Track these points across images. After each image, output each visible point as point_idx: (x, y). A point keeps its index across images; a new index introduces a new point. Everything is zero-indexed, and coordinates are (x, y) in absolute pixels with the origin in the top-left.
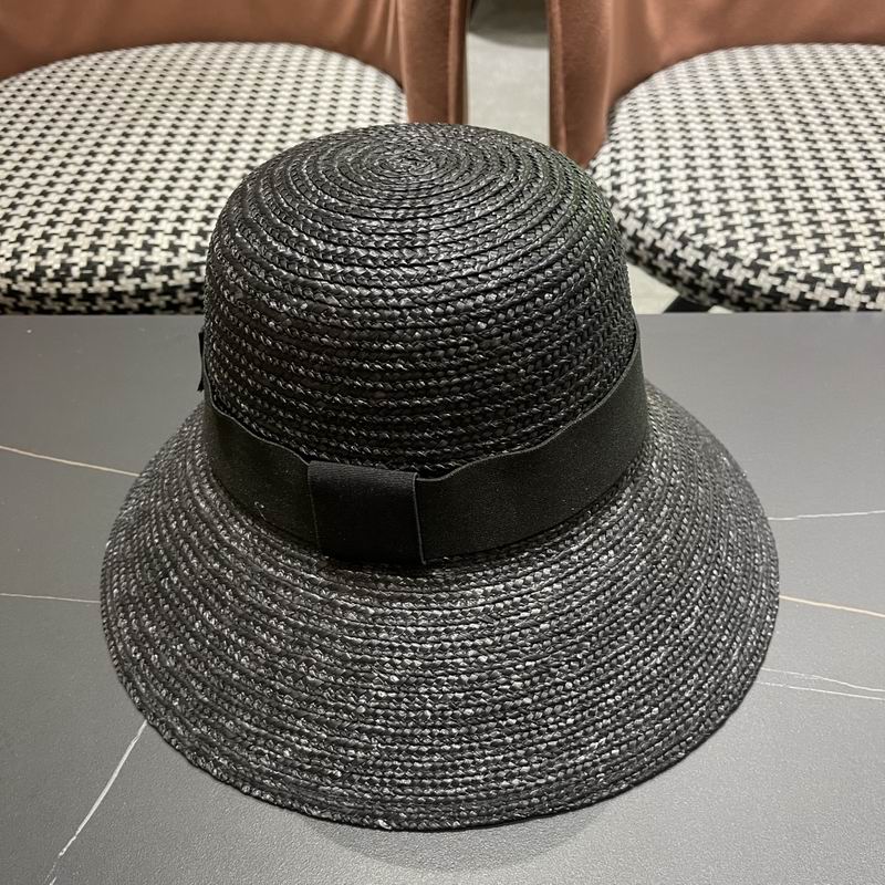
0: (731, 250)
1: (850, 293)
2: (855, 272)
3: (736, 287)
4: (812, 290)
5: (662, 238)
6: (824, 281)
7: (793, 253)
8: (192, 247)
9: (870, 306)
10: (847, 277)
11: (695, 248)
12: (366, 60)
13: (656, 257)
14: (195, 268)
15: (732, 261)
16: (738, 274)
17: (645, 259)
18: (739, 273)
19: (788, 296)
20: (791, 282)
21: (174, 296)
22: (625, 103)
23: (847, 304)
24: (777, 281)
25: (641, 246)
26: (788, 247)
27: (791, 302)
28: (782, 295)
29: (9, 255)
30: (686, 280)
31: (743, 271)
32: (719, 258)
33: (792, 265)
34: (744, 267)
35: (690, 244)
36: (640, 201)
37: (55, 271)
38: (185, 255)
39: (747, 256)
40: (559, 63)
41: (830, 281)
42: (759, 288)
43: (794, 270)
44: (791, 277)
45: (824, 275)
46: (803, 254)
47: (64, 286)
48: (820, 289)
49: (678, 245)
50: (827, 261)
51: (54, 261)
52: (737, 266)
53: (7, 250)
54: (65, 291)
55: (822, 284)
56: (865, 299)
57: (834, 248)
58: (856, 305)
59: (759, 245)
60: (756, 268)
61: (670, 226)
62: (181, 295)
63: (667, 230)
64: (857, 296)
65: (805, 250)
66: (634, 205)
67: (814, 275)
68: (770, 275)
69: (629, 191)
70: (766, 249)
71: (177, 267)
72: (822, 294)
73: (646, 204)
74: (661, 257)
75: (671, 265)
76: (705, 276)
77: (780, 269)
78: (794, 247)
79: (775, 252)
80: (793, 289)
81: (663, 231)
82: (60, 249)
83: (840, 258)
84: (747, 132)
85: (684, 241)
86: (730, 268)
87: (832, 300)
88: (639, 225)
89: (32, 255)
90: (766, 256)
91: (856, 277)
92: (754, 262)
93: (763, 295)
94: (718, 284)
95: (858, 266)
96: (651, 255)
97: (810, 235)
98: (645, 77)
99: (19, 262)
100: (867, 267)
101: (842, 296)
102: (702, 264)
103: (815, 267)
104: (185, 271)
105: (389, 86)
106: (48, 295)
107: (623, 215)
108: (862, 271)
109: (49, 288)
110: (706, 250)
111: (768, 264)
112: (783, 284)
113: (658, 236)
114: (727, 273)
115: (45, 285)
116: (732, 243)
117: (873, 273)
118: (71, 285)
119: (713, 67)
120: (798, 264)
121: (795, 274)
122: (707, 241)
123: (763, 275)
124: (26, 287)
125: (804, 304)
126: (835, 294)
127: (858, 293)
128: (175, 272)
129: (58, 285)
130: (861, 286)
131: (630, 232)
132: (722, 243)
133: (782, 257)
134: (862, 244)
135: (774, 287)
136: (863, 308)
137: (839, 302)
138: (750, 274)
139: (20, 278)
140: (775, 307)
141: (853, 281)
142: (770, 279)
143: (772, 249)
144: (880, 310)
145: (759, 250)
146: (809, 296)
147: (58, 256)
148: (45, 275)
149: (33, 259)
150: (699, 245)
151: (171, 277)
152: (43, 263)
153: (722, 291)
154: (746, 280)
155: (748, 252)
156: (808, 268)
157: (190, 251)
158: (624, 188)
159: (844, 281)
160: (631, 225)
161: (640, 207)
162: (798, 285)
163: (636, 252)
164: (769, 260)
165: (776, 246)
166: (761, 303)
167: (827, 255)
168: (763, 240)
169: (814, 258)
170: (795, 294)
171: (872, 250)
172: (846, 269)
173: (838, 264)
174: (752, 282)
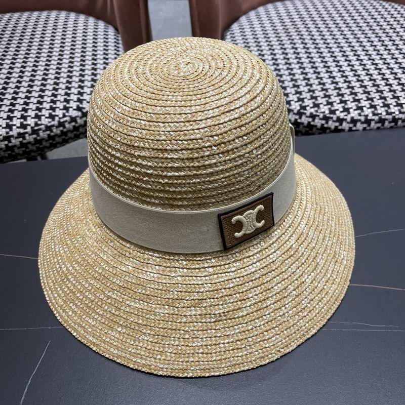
1: (344, 124)
2: (346, 113)
4: (327, 123)
6: (332, 118)
7: (316, 105)
8: (19, 125)
9: (354, 128)
10: (342, 115)
12: (98, 17)
14: (22, 136)
18: (292, 117)
19: (316, 126)
20: (317, 120)
21: (13, 151)
22: (228, 34)
23: (343, 128)
24: (310, 120)
26: (314, 103)
27: (318, 129)
28: (313, 126)
31: (294, 116)
33: (317, 111)
34: (294, 114)
38: (15, 129)
39: (295, 108)
40: (196, 18)
41: (335, 118)
42: (302, 123)
43: (318, 114)
44: (317, 118)
45: (332, 116)
46: (321, 106)
48: (330, 122)
50: (333, 109)
55: (331, 120)
56: (351, 125)
57: (335, 102)
58: (347, 129)
59: (300, 103)
60: (300, 114)
62: (16, 150)
64: (348, 125)
67: (328, 115)
70: (304, 105)
71: (12, 136)
72: (332, 125)
77: (311, 113)
78: (317, 102)
79: (308, 106)
80: (318, 122)
83: (338, 107)
84: (288, 46)
87: (336, 127)
90: (304, 108)
91: (346, 115)
92: (299, 111)
93: (304, 127)
95: (346, 110)
97: (323, 96)
98: (236, 19)
100: (351, 110)
101: (341, 125)
103: (327, 112)
104: (16, 138)
105: (111, 31)
108: (349, 113)
111: (305, 112)
112: (313, 120)
117: (354, 113)
119: (267, 12)
120: (319, 111)
121: (318, 116)
123: (304, 117)
125: (323, 130)
126: (337, 124)
127: (348, 123)
128: (12, 139)
130: (349, 118)
133: (311, 108)
134: (347, 99)
135: (309, 122)
136: (350, 130)
137: (340, 127)
138: (297, 117)
140: (310, 132)
141: (345, 117)
142: (307, 119)
143: (307, 104)
144: (358, 130)
145: (301, 105)
146: (326, 126)
151: (10, 142)
154: (296, 120)
155: (295, 106)
156: (324, 112)
157: (18, 127)
159: (341, 117)
162: (320, 121)
164: (306, 110)
165: (308, 103)
166: (304, 131)
167: (332, 105)
168: (302, 100)
169: (326, 107)
170: (319, 125)
171: (352, 102)
172: (341, 112)
173: (338, 110)
174: (299, 121)
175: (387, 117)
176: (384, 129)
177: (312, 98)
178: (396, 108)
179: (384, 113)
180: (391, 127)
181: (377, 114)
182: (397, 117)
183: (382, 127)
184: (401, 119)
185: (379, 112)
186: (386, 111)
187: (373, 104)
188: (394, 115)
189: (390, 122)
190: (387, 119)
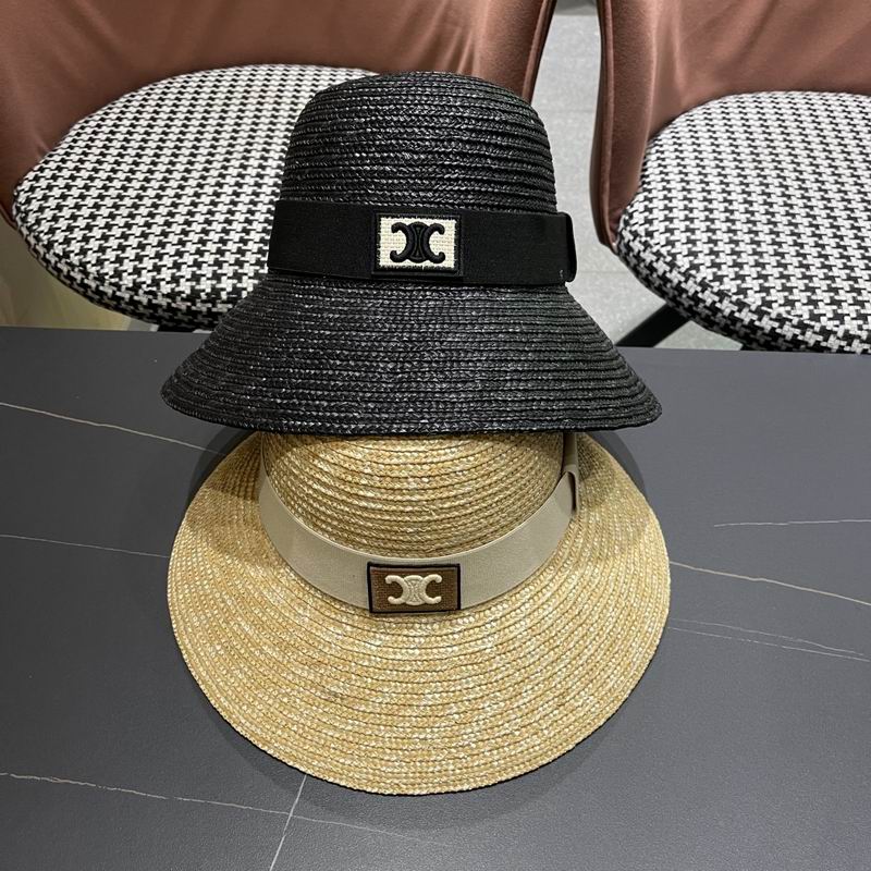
0: (741, 297)
1: (832, 338)
2: (837, 322)
3: (744, 326)
4: (803, 334)
5: (686, 281)
6: (813, 327)
7: (790, 303)
10: (830, 325)
11: (712, 292)
13: (680, 295)
15: (741, 305)
16: (746, 316)
17: (671, 295)
19: (784, 336)
20: (787, 327)
24: (776, 325)
25: (669, 285)
26: (786, 298)
28: (779, 335)
30: (703, 316)
31: (750, 314)
32: (731, 302)
33: (789, 313)
34: (750, 311)
35: (709, 289)
36: (669, 248)
37: (207, 294)
42: (762, 329)
43: (790, 317)
44: (787, 323)
45: (813, 323)
46: (798, 305)
47: (214, 305)
48: (809, 333)
49: (699, 289)
50: (816, 312)
51: (206, 285)
52: (746, 310)
54: (213, 310)
55: (811, 330)
57: (822, 301)
59: (763, 294)
60: (760, 313)
61: (693, 272)
63: (691, 275)
64: (838, 341)
65: (799, 301)
66: (664, 251)
67: (806, 322)
68: (771, 319)
69: (660, 238)
70: (769, 298)
72: (811, 338)
73: (673, 251)
74: (684, 296)
75: (692, 303)
76: (720, 315)
77: (779, 315)
79: (776, 301)
80: (788, 331)
81: (687, 275)
83: (826, 310)
85: (704, 285)
86: (740, 311)
87: (818, 342)
88: (668, 268)
89: (188, 280)
90: (769, 304)
91: (837, 326)
93: (764, 334)
94: (729, 322)
95: (839, 317)
96: (676, 293)
101: (826, 340)
102: (718, 305)
103: (806, 316)
107: (654, 258)
108: (842, 323)
110: (722, 295)
111: (769, 310)
112: (781, 327)
113: (683, 279)
114: (737, 315)
116: (742, 291)
117: (851, 325)
118: (219, 306)
120: (793, 313)
121: (791, 321)
122: (722, 288)
123: (765, 319)
125: (795, 344)
126: (820, 338)
127: (838, 338)
129: (209, 305)
130: (840, 334)
131: (660, 272)
132: (734, 290)
133: (780, 305)
135: (773, 329)
137: (824, 344)
140: (773, 343)
141: (835, 329)
142: (771, 322)
143: (774, 299)
146: (800, 338)
147: (209, 282)
150: (716, 290)
153: (732, 327)
154: (752, 321)
155: (754, 299)
156: (801, 316)
158: (656, 234)
159: (828, 328)
160: (661, 267)
161: (669, 253)
162: (793, 329)
163: (664, 288)
164: (771, 307)
165: (777, 296)
166: (762, 340)
167: (816, 306)
168: (767, 290)
169: (806, 308)
170: (789, 336)
171: (850, 305)
172: (830, 319)
173: (825, 315)
174: (757, 323)
177: (785, 288)
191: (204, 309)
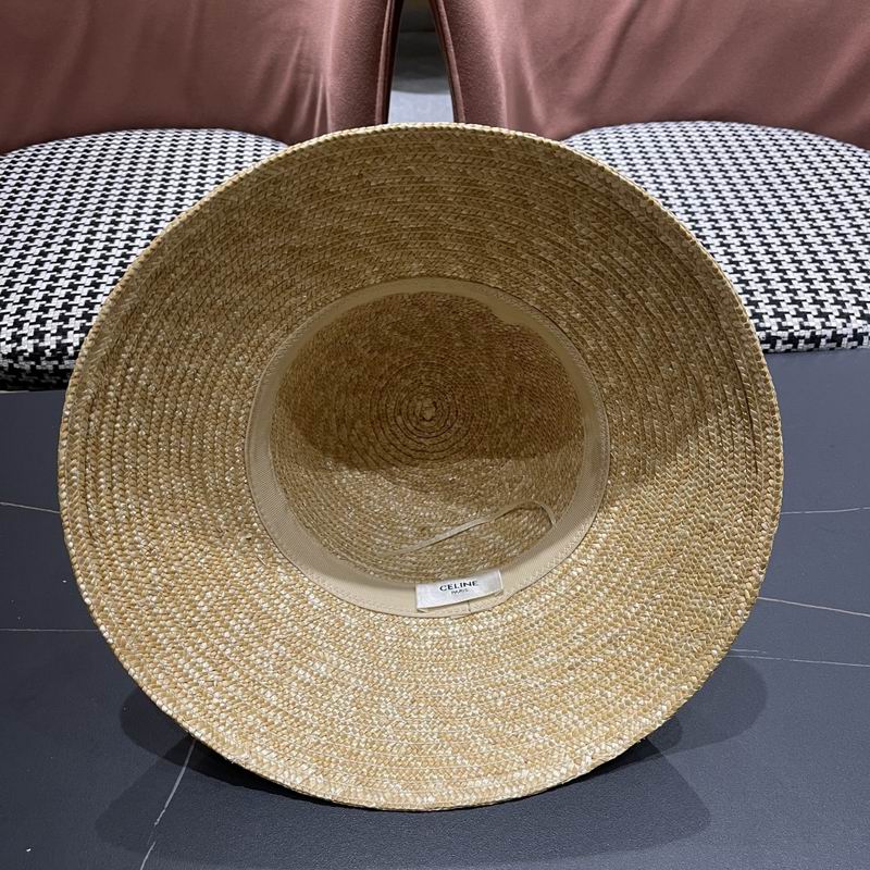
29: (9, 339)
37: (52, 351)
47: (61, 362)
51: (50, 342)
53: (7, 334)
54: (61, 367)
82: (55, 331)
89: (30, 338)
99: (20, 345)
106: (47, 371)
109: (46, 365)
115: (44, 363)
118: (67, 362)
124: (27, 366)
129: (56, 363)
139: (21, 358)
147: (54, 338)
148: (44, 355)
149: (31, 342)
152: (41, 344)
175: (780, 333)
176: (775, 353)
178: (796, 320)
179: (775, 328)
180: (788, 351)
181: (764, 329)
182: (796, 334)
183: (772, 350)
184: (803, 337)
185: (768, 325)
186: (779, 324)
187: (757, 311)
188: (791, 331)
189: (784, 343)
190: (779, 338)
191: (50, 367)
